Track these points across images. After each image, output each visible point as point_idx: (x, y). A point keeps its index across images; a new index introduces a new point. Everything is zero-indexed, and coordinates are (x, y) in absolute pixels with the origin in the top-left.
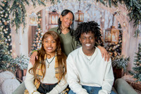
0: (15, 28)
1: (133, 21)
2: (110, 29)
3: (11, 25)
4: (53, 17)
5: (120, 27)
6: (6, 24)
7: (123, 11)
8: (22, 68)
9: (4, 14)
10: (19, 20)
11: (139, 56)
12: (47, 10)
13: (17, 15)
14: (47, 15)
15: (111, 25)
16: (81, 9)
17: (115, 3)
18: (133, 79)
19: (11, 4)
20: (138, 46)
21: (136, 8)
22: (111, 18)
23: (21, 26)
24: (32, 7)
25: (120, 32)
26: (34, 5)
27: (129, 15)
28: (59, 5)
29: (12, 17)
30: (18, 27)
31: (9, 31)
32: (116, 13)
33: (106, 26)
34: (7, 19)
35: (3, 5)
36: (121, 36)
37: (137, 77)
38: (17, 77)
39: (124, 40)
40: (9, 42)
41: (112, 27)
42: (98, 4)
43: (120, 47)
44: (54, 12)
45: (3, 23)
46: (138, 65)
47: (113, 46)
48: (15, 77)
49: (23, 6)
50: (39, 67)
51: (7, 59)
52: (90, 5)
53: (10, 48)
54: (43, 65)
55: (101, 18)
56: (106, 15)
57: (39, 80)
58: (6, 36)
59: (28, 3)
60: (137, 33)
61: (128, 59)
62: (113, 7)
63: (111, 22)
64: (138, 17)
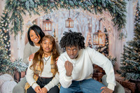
0: (14, 35)
1: (117, 25)
2: (97, 33)
3: (10, 33)
4: (47, 24)
5: (106, 31)
6: (5, 32)
7: (108, 17)
8: (19, 70)
9: (4, 24)
10: (17, 28)
11: (125, 56)
12: (42, 19)
13: (15, 24)
14: (41, 23)
15: (98, 29)
16: (71, 17)
17: (100, 11)
18: (121, 78)
19: (10, 15)
20: (123, 48)
21: (118, 14)
22: (97, 23)
23: (19, 33)
24: (29, 16)
25: (106, 35)
26: (30, 14)
27: (113, 20)
28: (51, 14)
29: (11, 26)
30: (16, 34)
31: (8, 38)
32: (101, 19)
33: (93, 31)
34: (6, 28)
35: (4, 16)
36: (107, 39)
37: (124, 76)
38: (15, 79)
39: (110, 42)
40: (8, 48)
41: (98, 31)
42: (85, 12)
43: (107, 48)
44: (47, 20)
45: (3, 31)
46: (125, 64)
47: (100, 48)
48: (13, 79)
49: (20, 16)
50: (38, 63)
51: (6, 63)
52: (78, 13)
53: (9, 53)
54: (42, 62)
55: (89, 24)
56: (93, 21)
57: (37, 75)
58: (5, 42)
59: (25, 13)
60: (121, 36)
61: (115, 60)
62: (98, 14)
63: (98, 27)
64: (121, 22)
